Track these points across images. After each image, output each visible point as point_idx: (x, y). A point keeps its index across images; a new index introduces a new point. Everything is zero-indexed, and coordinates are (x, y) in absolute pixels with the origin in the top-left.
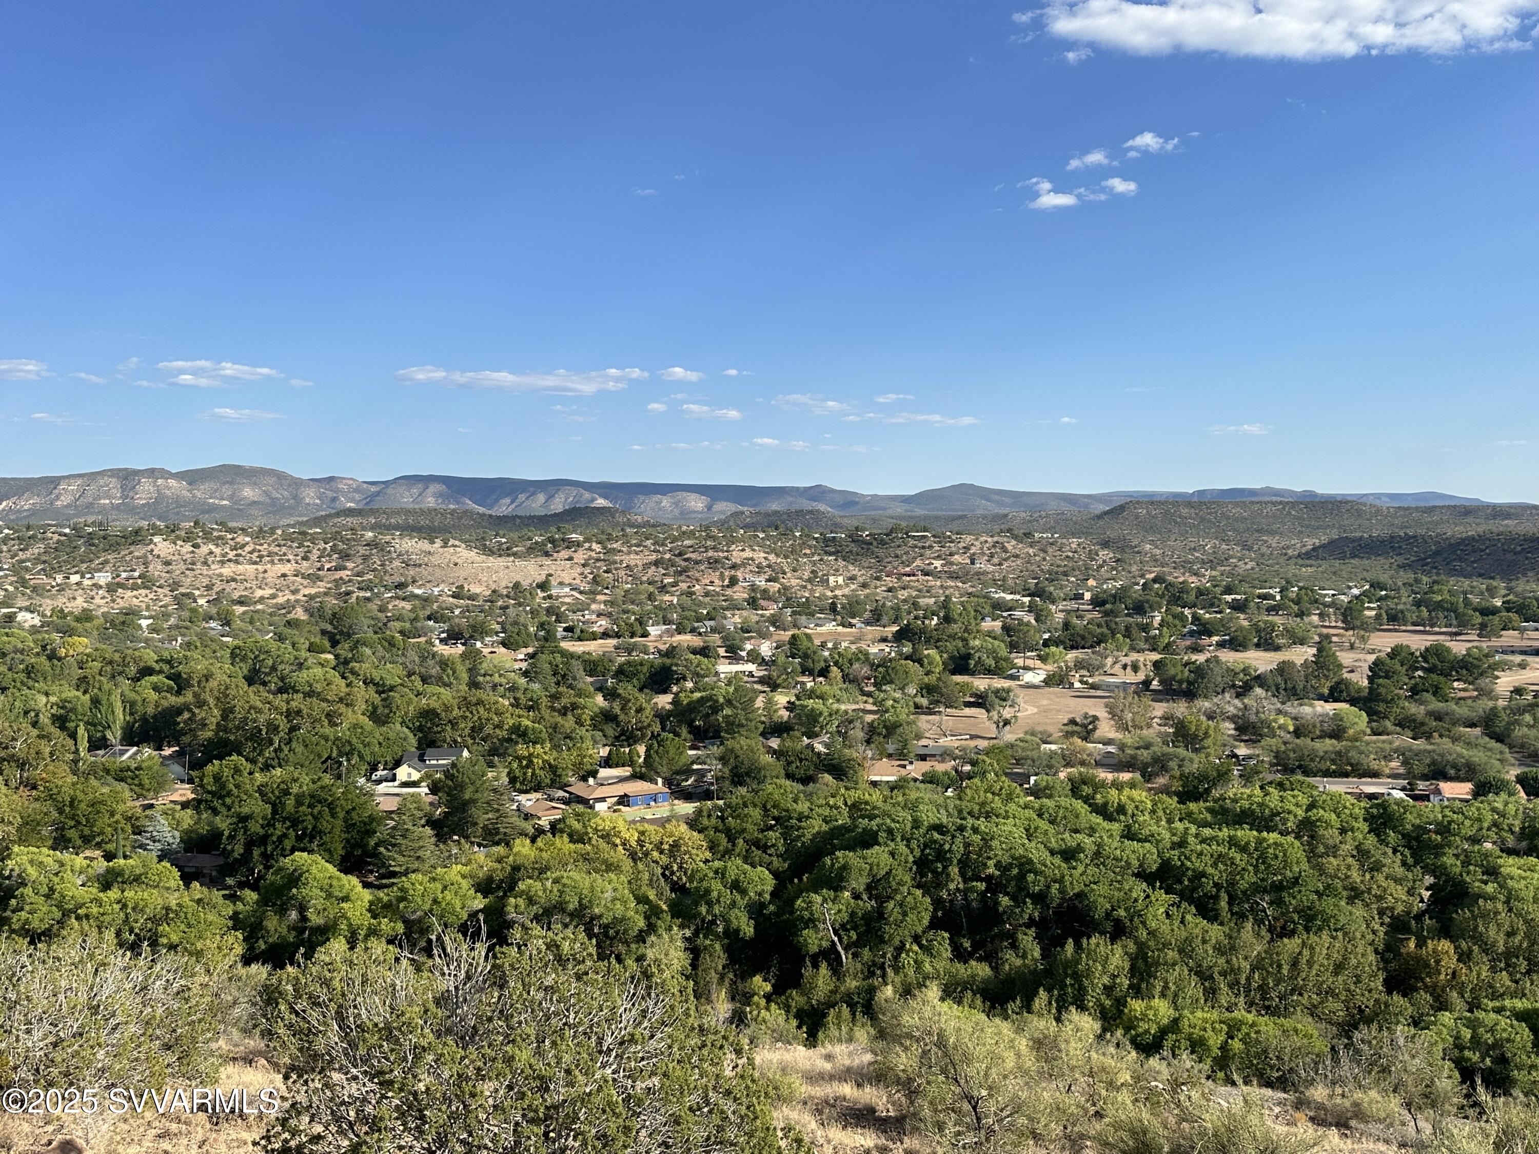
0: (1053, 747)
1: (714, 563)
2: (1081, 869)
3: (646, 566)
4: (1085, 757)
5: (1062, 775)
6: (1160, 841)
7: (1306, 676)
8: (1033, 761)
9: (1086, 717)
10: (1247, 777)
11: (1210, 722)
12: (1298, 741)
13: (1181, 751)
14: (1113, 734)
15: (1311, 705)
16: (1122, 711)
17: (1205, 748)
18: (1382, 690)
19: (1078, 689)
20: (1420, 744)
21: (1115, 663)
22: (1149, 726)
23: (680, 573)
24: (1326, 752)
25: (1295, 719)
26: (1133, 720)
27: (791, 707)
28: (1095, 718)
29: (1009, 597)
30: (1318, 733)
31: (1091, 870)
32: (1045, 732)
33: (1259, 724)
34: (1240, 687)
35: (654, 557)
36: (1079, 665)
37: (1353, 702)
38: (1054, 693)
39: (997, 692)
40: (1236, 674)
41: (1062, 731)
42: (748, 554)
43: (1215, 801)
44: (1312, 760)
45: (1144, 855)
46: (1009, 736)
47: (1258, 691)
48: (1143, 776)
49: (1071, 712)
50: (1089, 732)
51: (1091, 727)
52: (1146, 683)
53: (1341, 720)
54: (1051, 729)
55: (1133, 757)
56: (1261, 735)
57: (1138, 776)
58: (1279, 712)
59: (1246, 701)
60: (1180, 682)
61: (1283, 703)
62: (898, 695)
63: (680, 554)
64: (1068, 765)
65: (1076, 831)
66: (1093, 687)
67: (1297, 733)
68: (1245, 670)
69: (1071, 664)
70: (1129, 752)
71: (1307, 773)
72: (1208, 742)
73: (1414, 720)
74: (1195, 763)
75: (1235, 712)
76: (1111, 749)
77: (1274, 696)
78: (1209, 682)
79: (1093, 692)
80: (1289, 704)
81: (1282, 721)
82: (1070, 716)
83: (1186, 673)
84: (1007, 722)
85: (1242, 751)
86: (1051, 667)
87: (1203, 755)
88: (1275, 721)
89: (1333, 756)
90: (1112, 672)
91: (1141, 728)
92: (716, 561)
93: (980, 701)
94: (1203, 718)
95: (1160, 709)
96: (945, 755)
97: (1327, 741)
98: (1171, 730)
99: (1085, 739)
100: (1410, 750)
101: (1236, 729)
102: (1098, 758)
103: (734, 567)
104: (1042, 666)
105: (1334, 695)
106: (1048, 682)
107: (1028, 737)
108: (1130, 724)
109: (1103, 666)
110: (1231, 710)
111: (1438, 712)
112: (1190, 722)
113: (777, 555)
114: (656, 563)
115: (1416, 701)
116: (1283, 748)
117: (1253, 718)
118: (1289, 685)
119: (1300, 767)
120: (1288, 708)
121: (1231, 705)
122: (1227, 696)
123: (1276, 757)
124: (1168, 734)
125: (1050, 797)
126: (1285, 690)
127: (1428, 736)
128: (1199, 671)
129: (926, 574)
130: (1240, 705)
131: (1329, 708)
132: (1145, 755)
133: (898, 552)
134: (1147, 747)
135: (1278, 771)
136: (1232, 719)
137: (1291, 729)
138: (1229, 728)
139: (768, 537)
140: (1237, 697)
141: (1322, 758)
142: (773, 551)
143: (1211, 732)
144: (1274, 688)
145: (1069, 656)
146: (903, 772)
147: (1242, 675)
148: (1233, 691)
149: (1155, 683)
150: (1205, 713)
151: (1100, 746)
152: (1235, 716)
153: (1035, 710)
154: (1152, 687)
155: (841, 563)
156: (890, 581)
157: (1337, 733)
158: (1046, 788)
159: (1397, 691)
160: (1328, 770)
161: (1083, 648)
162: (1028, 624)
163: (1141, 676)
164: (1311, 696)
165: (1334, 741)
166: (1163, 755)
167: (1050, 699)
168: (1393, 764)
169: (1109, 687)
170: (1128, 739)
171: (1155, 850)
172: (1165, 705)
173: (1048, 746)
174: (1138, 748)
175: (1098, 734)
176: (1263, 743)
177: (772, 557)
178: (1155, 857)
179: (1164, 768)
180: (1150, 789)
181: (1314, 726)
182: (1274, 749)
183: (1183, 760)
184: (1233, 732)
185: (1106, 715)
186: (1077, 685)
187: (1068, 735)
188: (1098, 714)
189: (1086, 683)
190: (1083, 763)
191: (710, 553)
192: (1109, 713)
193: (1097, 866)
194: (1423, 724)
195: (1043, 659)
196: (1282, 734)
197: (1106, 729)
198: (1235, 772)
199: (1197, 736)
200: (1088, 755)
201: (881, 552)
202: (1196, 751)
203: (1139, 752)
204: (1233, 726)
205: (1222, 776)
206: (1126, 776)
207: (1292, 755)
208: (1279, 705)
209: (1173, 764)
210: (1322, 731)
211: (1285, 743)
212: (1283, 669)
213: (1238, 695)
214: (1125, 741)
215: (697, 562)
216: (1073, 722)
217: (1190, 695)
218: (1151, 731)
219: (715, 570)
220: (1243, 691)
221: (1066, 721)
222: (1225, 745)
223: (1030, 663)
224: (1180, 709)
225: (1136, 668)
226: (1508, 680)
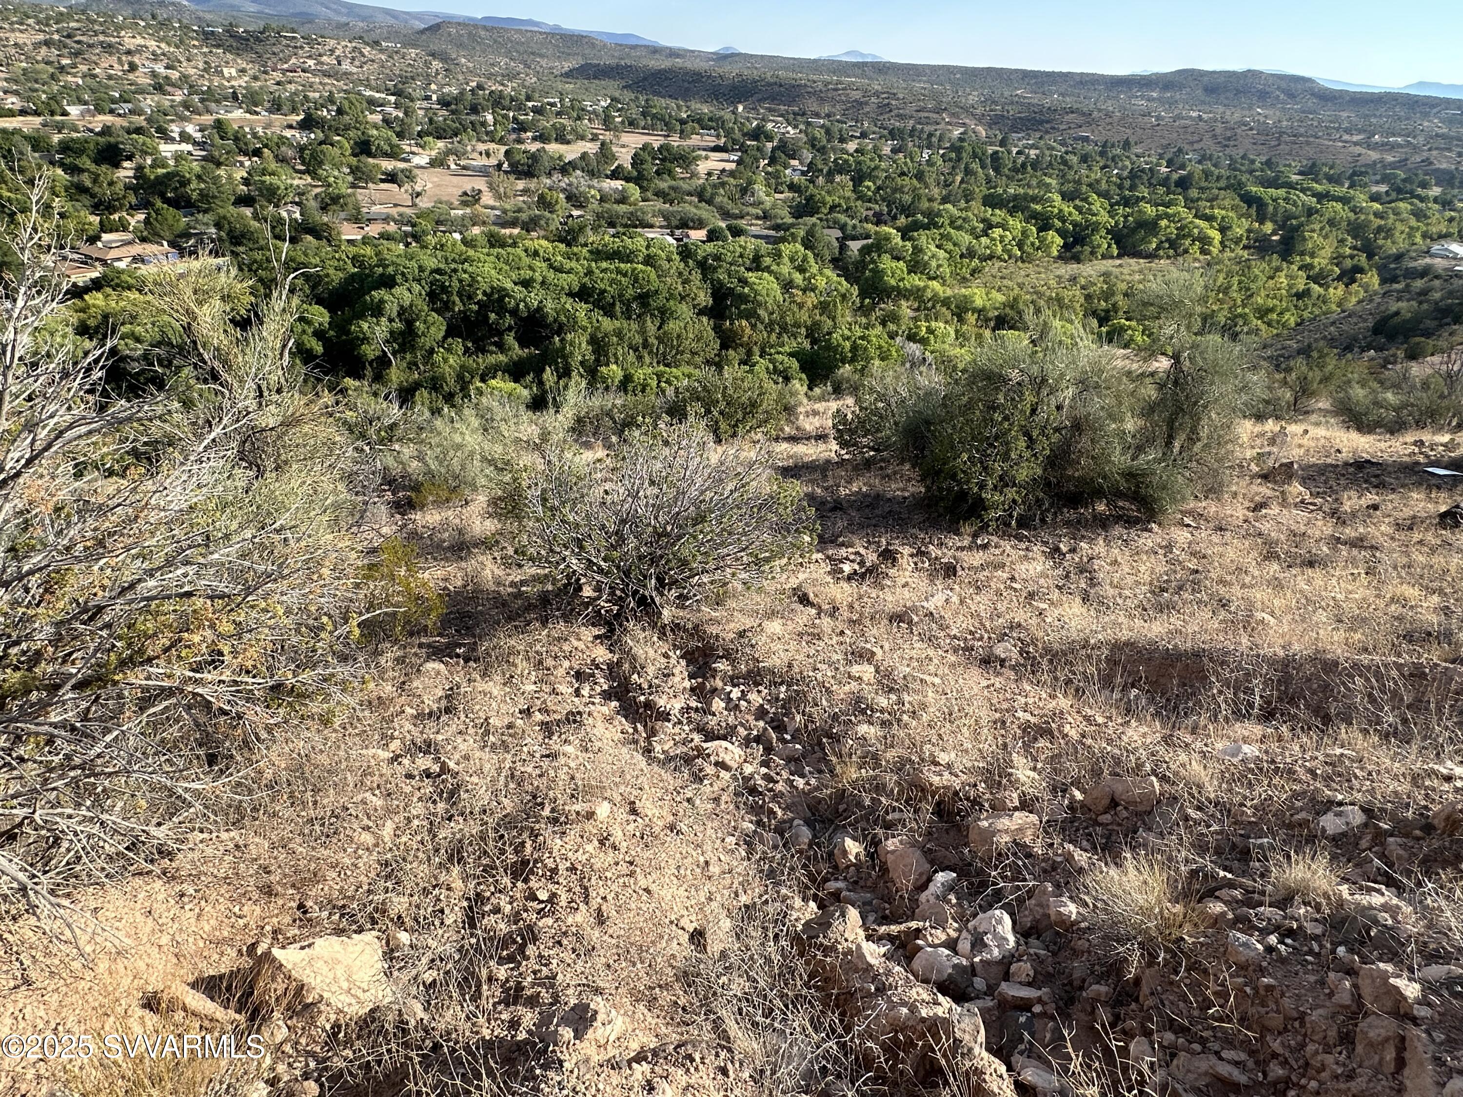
0: (460, 212)
1: (108, 48)
3: (37, 45)
7: (597, 162)
9: (473, 190)
12: (603, 205)
14: (494, 202)
15: (605, 182)
16: (495, 186)
17: (556, 211)
20: (670, 207)
21: (474, 151)
22: (515, 196)
23: (77, 54)
24: (622, 212)
25: (600, 191)
26: (505, 193)
27: (246, 182)
28: (480, 191)
29: (377, 95)
30: (613, 200)
32: (449, 201)
33: (580, 195)
34: (563, 169)
35: (41, 37)
37: (628, 180)
38: (440, 173)
39: (402, 171)
40: (556, 159)
41: (459, 201)
42: (139, 41)
44: (618, 218)
46: (424, 203)
47: (575, 172)
48: (524, 231)
49: (459, 187)
50: (477, 201)
51: (477, 197)
52: (500, 166)
53: (625, 192)
54: (453, 199)
55: (515, 218)
56: (580, 202)
57: (520, 230)
58: (589, 186)
59: (569, 179)
60: (525, 166)
61: (590, 180)
62: (336, 173)
63: (69, 36)
66: (466, 168)
67: (602, 200)
68: (560, 158)
70: (510, 214)
72: (557, 207)
73: (663, 192)
75: (564, 186)
76: (497, 212)
77: (583, 175)
78: (542, 164)
80: (593, 180)
81: (593, 193)
82: (460, 189)
83: (526, 158)
84: (418, 194)
85: (575, 212)
86: (432, 153)
87: (555, 215)
88: (588, 192)
90: (473, 157)
91: (509, 196)
92: (110, 46)
93: (391, 178)
94: (548, 191)
95: (521, 185)
96: (387, 219)
97: (618, 205)
99: (477, 206)
100: (667, 211)
101: (567, 198)
102: (493, 219)
103: (129, 52)
104: (424, 152)
105: (615, 177)
106: (433, 164)
107: (438, 205)
108: (503, 195)
109: (466, 153)
110: (561, 185)
111: (674, 187)
112: (542, 194)
113: (169, 44)
114: (47, 43)
115: (660, 179)
116: (600, 210)
117: (575, 191)
118: (590, 168)
120: (594, 184)
121: (561, 181)
123: (597, 217)
124: (528, 202)
126: (589, 171)
127: (673, 202)
128: (534, 158)
129: (304, 71)
130: (566, 182)
131: (615, 184)
132: (524, 216)
133: (275, 50)
134: (520, 211)
136: (563, 191)
137: (598, 197)
138: (562, 197)
139: (148, 26)
140: (564, 176)
141: (623, 216)
142: (160, 40)
143: (559, 200)
144: (582, 170)
146: (363, 232)
147: (559, 161)
148: (559, 172)
149: (506, 166)
150: (548, 188)
151: (490, 211)
152: (565, 189)
153: (434, 185)
154: (506, 169)
155: (229, 56)
156: (277, 76)
157: (622, 200)
160: (626, 224)
161: (446, 138)
163: (495, 161)
164: (603, 175)
165: (622, 205)
166: (533, 216)
168: (659, 220)
169: (476, 169)
172: (519, 181)
173: (455, 212)
174: (515, 212)
175: (482, 202)
176: (585, 207)
177: (163, 45)
181: (610, 195)
182: (596, 211)
185: (486, 188)
186: (453, 166)
187: (465, 203)
188: (480, 188)
189: (458, 165)
190: (482, 222)
191: (101, 38)
192: (489, 188)
194: (668, 194)
195: (423, 146)
196: (594, 201)
197: (487, 199)
199: (551, 203)
200: (486, 217)
201: (259, 49)
202: (551, 213)
204: (565, 196)
207: (606, 215)
210: (615, 198)
212: (585, 157)
214: (505, 207)
215: (90, 46)
216: (464, 194)
217: (533, 174)
218: (517, 200)
219: (111, 54)
220: (564, 172)
221: (459, 193)
222: (566, 209)
223: (415, 149)
224: (533, 184)
225: (488, 155)
226: (703, 167)
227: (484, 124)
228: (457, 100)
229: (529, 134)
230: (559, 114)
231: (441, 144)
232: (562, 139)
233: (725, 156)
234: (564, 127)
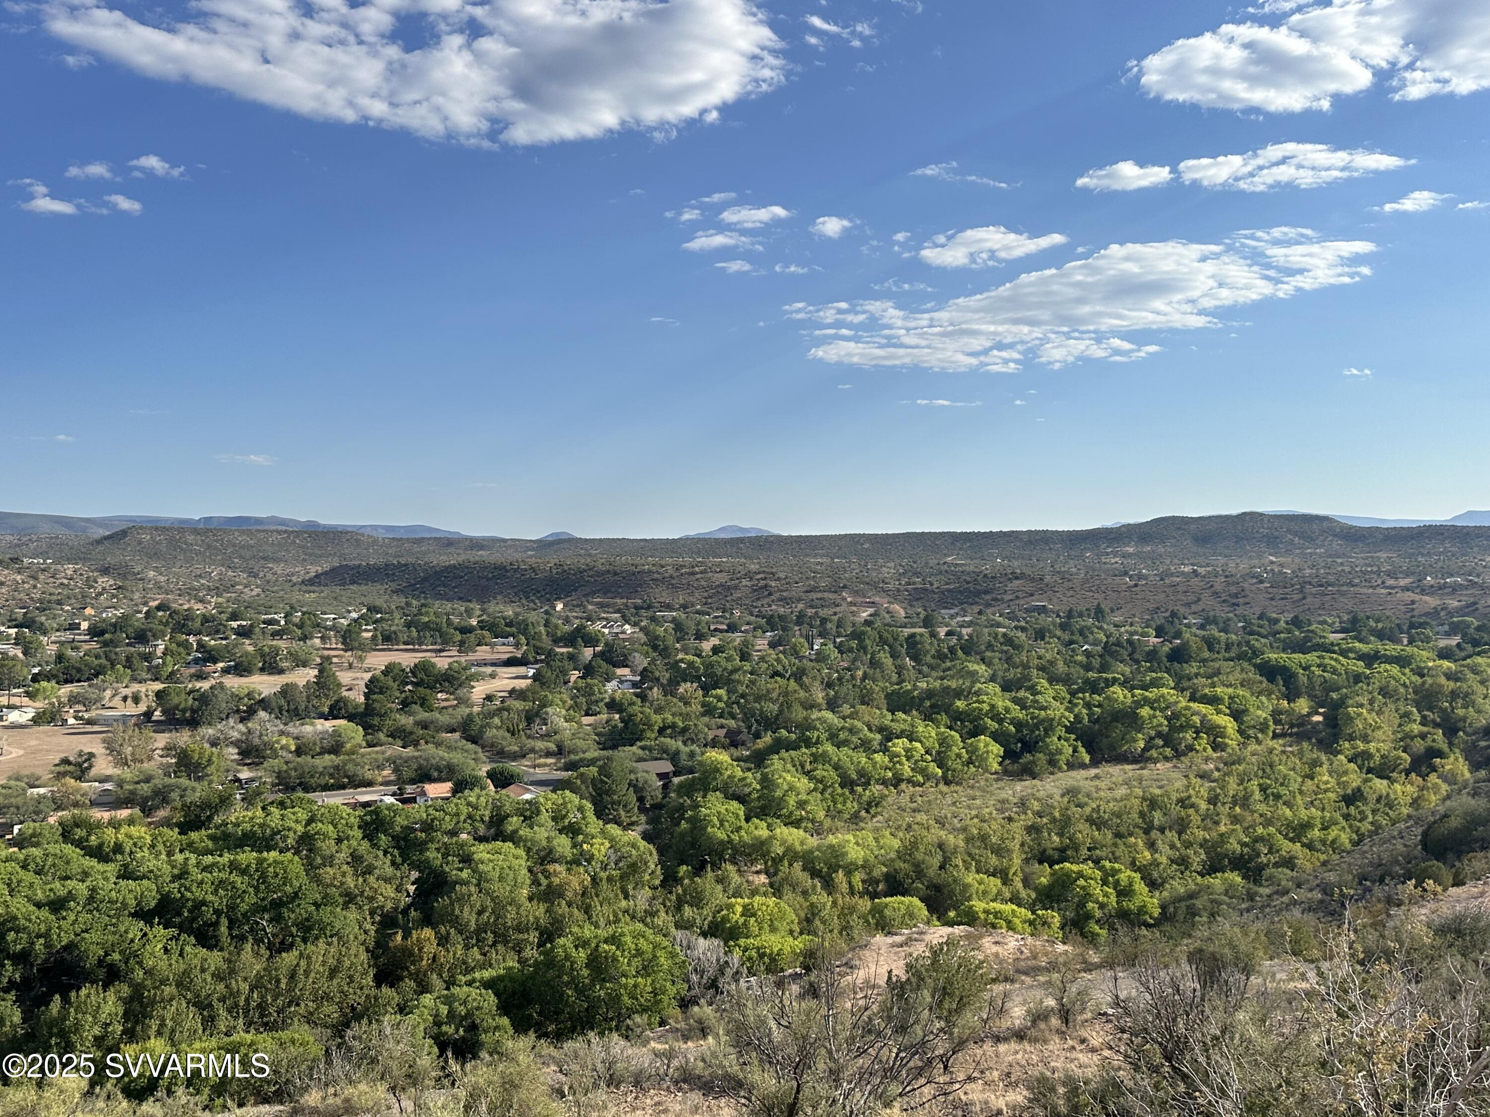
0: (42, 791)
2: (72, 917)
4: (79, 797)
5: (52, 820)
6: (161, 876)
7: (308, 697)
8: (18, 808)
9: (80, 755)
10: (249, 800)
11: (214, 749)
12: (299, 759)
13: (184, 781)
14: (110, 771)
15: (312, 724)
16: (121, 745)
17: (208, 775)
18: (377, 705)
19: (72, 727)
20: (409, 751)
21: (114, 696)
22: (150, 758)
24: (325, 768)
25: (297, 738)
26: (133, 754)
28: (91, 755)
30: (318, 750)
31: (85, 917)
32: (33, 775)
33: (262, 747)
34: (244, 712)
36: (73, 700)
37: (350, 718)
38: (44, 732)
40: (240, 699)
41: (52, 772)
43: (217, 828)
44: (312, 776)
45: (142, 893)
47: (262, 714)
48: (143, 811)
49: (63, 751)
50: (84, 771)
51: (86, 765)
52: (148, 714)
53: (340, 736)
54: (39, 772)
55: (133, 792)
56: (264, 757)
57: (137, 811)
58: (282, 733)
59: (250, 725)
60: (184, 711)
61: (286, 724)
64: (59, 808)
65: (67, 878)
66: (90, 722)
67: (299, 752)
68: (249, 695)
69: (64, 700)
70: (128, 787)
71: (307, 790)
72: (210, 769)
73: (404, 730)
74: (197, 792)
75: (239, 737)
76: (108, 786)
77: (277, 718)
78: (214, 708)
79: (89, 728)
80: (291, 724)
81: (284, 741)
82: (63, 755)
83: (190, 701)
85: (245, 774)
86: (40, 704)
87: (206, 783)
88: (278, 742)
89: (332, 771)
90: (111, 705)
91: (142, 761)
94: (207, 746)
95: (162, 740)
97: (327, 756)
98: (174, 761)
99: (79, 778)
100: (401, 758)
101: (239, 754)
102: (94, 797)
104: (30, 703)
105: (333, 714)
106: (37, 720)
107: (12, 783)
108: (129, 758)
109: (99, 699)
110: (235, 735)
111: (425, 722)
112: (193, 751)
115: (406, 713)
116: (285, 768)
117: (256, 741)
118: (292, 707)
119: (300, 784)
120: (290, 728)
121: (235, 729)
122: (231, 721)
123: (278, 777)
124: (169, 765)
125: (37, 845)
126: (288, 711)
127: (416, 744)
128: (203, 699)
130: (244, 729)
131: (328, 725)
132: (145, 789)
134: (147, 780)
135: (279, 790)
136: (236, 744)
137: (293, 748)
138: (232, 753)
140: (241, 722)
141: (321, 773)
143: (214, 759)
144: (277, 710)
145: (63, 690)
147: (246, 700)
148: (237, 716)
149: (157, 713)
150: (208, 741)
151: (97, 784)
152: (238, 740)
153: (21, 752)
154: (154, 718)
157: (335, 749)
158: (33, 835)
159: (389, 705)
160: (327, 784)
161: (79, 681)
162: (14, 659)
163: (142, 708)
164: (313, 715)
165: (332, 756)
166: (164, 787)
167: (37, 738)
168: (386, 772)
169: (107, 722)
170: (126, 774)
171: (154, 887)
172: (167, 735)
173: (35, 790)
174: (138, 783)
175: (93, 772)
176: (266, 764)
178: (154, 893)
179: (165, 801)
180: (150, 824)
181: (315, 744)
182: (276, 769)
183: (185, 790)
184: (236, 757)
185: (104, 751)
186: (71, 721)
187: (60, 776)
188: (94, 751)
189: (81, 718)
190: (76, 805)
192: (107, 748)
193: (90, 912)
194: (411, 733)
195: (30, 695)
196: (284, 754)
197: (103, 766)
198: (238, 796)
199: (200, 764)
200: (82, 796)
202: (199, 779)
203: (139, 786)
204: (236, 751)
205: (225, 801)
206: (124, 813)
207: (293, 773)
208: (282, 727)
209: (175, 795)
210: (322, 748)
211: (287, 763)
212: (286, 691)
213: (242, 720)
214: (124, 776)
216: (66, 761)
217: (193, 723)
218: (152, 763)
220: (247, 716)
221: (57, 762)
222: (228, 771)
223: (15, 701)
224: (183, 738)
225: (136, 699)
226: (479, 690)
227: (148, 657)
228: (117, 626)
229: (221, 665)
230: (275, 634)
231: (66, 690)
232: (271, 667)
233: (522, 670)
234: (276, 651)
